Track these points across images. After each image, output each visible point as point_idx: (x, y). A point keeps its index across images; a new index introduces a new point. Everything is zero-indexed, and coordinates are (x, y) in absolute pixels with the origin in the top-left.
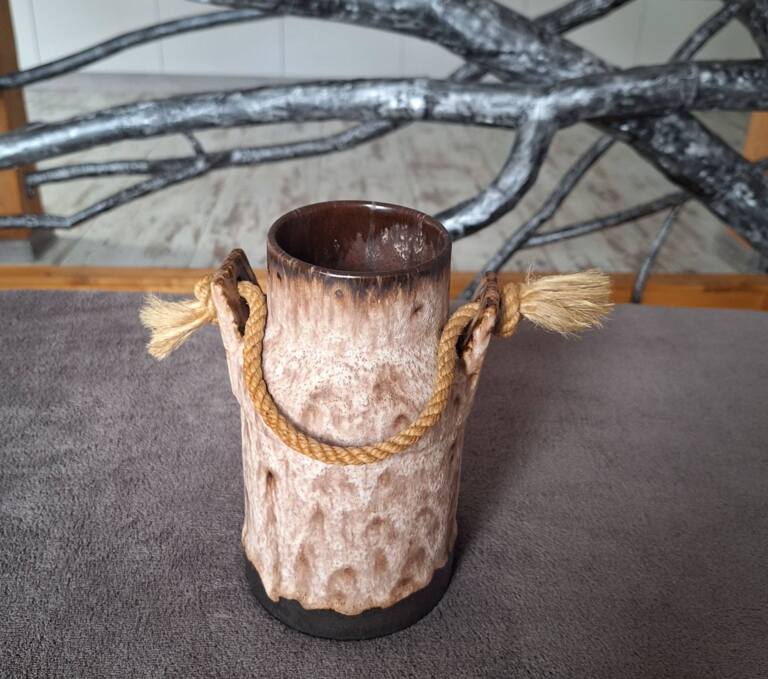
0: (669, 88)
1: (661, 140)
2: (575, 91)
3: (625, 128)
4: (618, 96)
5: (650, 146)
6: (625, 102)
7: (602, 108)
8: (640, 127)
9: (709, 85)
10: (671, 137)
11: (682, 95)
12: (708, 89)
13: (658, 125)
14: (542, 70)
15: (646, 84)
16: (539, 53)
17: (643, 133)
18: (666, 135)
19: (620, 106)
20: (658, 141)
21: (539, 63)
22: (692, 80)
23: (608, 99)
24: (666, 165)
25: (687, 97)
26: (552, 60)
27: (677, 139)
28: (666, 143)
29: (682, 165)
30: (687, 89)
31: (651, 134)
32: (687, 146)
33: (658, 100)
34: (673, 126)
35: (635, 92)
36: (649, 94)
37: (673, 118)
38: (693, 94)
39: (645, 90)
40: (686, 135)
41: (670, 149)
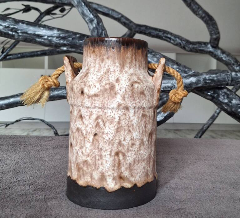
0: (222, 77)
2: (190, 78)
3: (209, 94)
4: (205, 79)
5: (219, 100)
6: (208, 81)
7: (200, 83)
8: (214, 93)
9: (235, 76)
10: (226, 97)
12: (235, 78)
13: (220, 92)
15: (214, 76)
17: (216, 95)
18: (224, 96)
19: (206, 83)
20: (221, 98)
22: (229, 75)
23: (202, 80)
25: (228, 80)
26: (182, 71)
27: (228, 97)
28: (224, 99)
29: (231, 107)
30: (228, 77)
31: (219, 95)
32: (232, 100)
33: (219, 81)
34: (225, 93)
35: (211, 78)
36: (215, 78)
37: (225, 90)
38: (230, 79)
39: (214, 77)
40: (231, 96)
41: (226, 101)
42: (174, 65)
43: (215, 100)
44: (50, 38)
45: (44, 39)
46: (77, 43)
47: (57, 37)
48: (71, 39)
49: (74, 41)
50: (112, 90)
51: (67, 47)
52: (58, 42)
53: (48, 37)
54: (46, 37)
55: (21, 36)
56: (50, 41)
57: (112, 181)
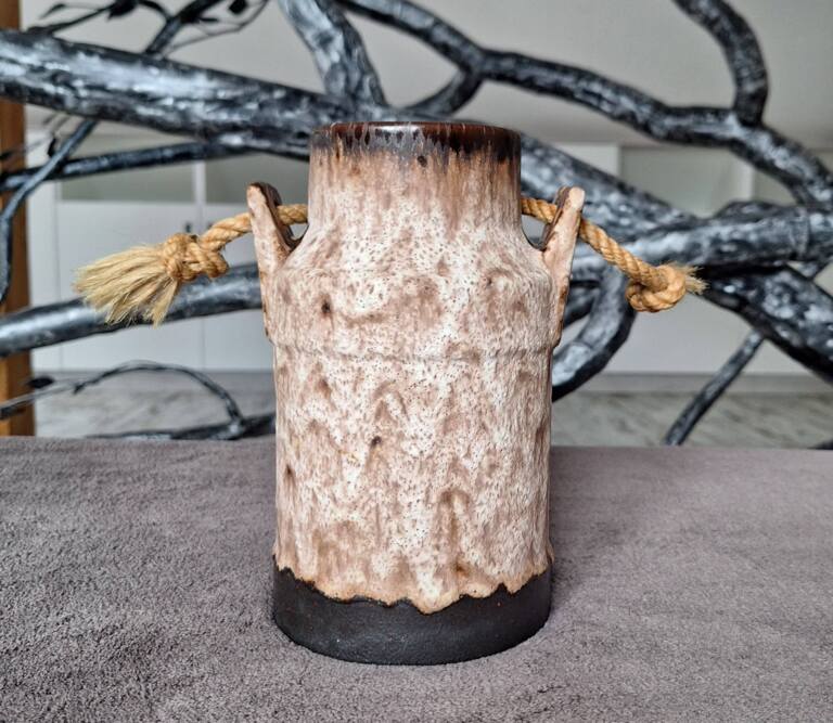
0: (775, 232)
1: (775, 302)
2: (665, 235)
3: (729, 289)
4: (716, 241)
5: (762, 311)
6: (726, 248)
7: (699, 255)
8: (748, 287)
9: (821, 228)
10: (786, 299)
11: (792, 240)
12: (821, 233)
13: (768, 284)
14: (625, 222)
15: (748, 227)
16: (620, 204)
17: (752, 294)
18: (779, 296)
19: (720, 252)
20: (771, 305)
21: (621, 215)
22: (801, 223)
23: (706, 244)
24: (785, 334)
25: (798, 243)
26: (636, 212)
27: (794, 301)
28: (780, 306)
29: (804, 332)
30: (796, 233)
31: (762, 295)
32: (807, 309)
33: (765, 245)
34: (786, 287)
35: (737, 236)
36: (753, 238)
37: (785, 277)
38: (804, 238)
39: (747, 234)
40: (803, 297)
41: (787, 313)
42: (609, 192)
43: (747, 309)
44: (182, 106)
45: (165, 108)
46: (274, 119)
47: (208, 102)
48: (253, 106)
49: (267, 112)
50: (426, 301)
51: (243, 134)
52: (212, 117)
53: (178, 100)
54: (169, 102)
55: (85, 99)
56: (184, 114)
57: (434, 580)
